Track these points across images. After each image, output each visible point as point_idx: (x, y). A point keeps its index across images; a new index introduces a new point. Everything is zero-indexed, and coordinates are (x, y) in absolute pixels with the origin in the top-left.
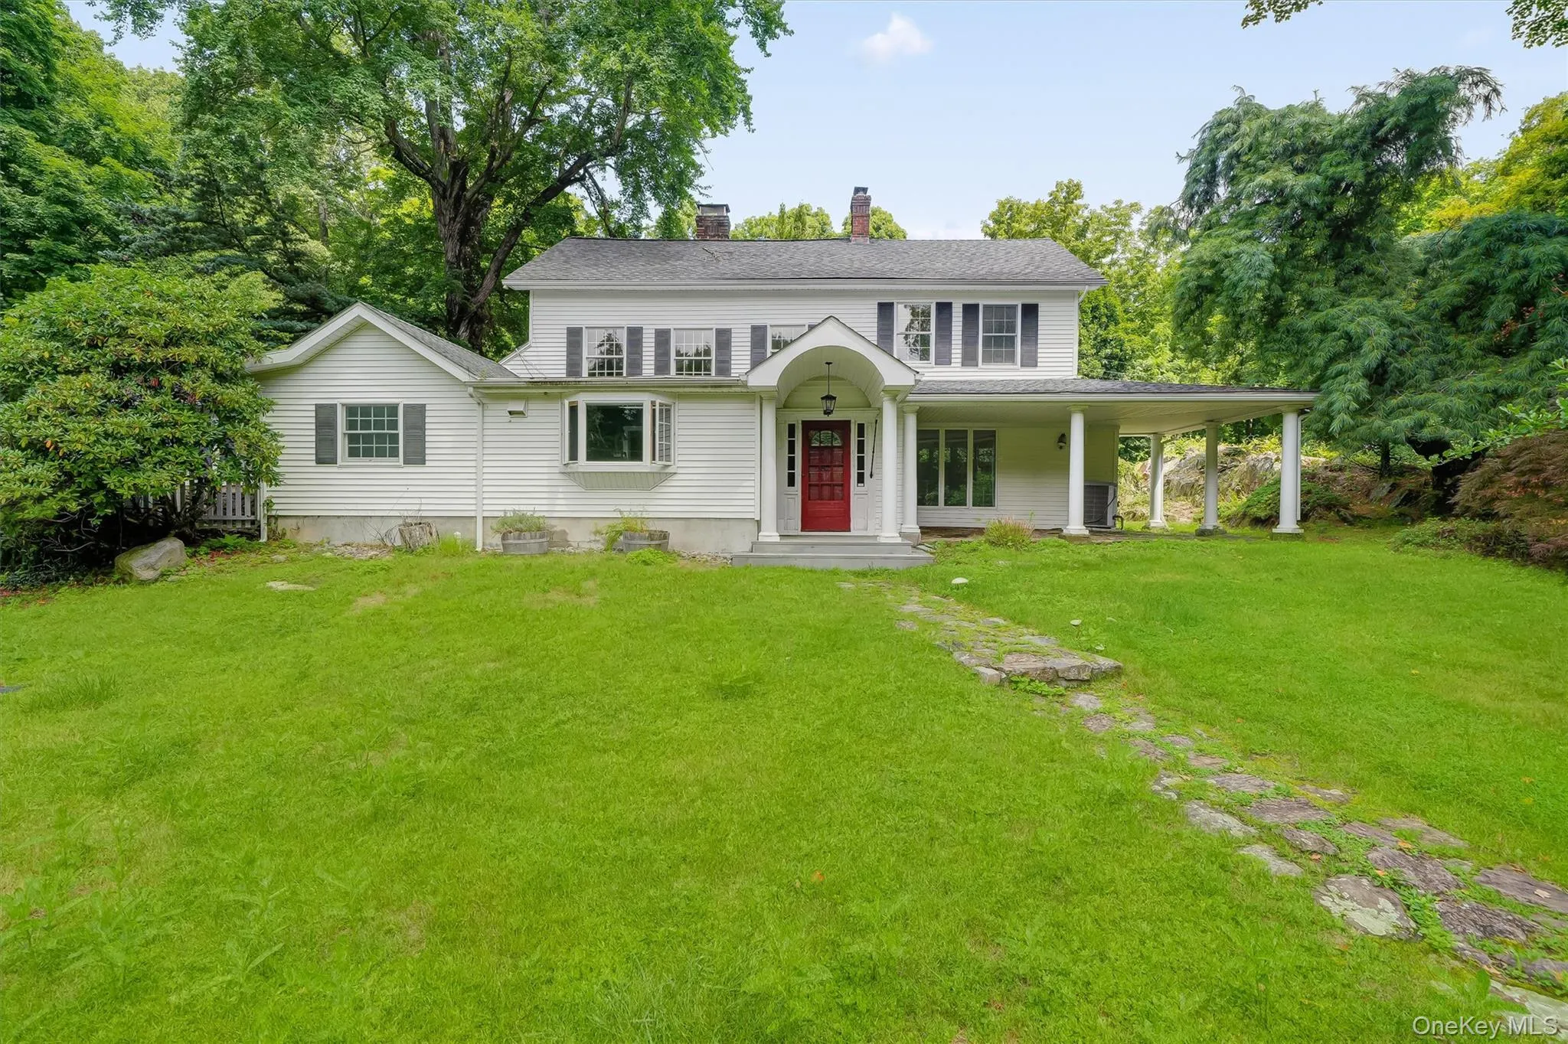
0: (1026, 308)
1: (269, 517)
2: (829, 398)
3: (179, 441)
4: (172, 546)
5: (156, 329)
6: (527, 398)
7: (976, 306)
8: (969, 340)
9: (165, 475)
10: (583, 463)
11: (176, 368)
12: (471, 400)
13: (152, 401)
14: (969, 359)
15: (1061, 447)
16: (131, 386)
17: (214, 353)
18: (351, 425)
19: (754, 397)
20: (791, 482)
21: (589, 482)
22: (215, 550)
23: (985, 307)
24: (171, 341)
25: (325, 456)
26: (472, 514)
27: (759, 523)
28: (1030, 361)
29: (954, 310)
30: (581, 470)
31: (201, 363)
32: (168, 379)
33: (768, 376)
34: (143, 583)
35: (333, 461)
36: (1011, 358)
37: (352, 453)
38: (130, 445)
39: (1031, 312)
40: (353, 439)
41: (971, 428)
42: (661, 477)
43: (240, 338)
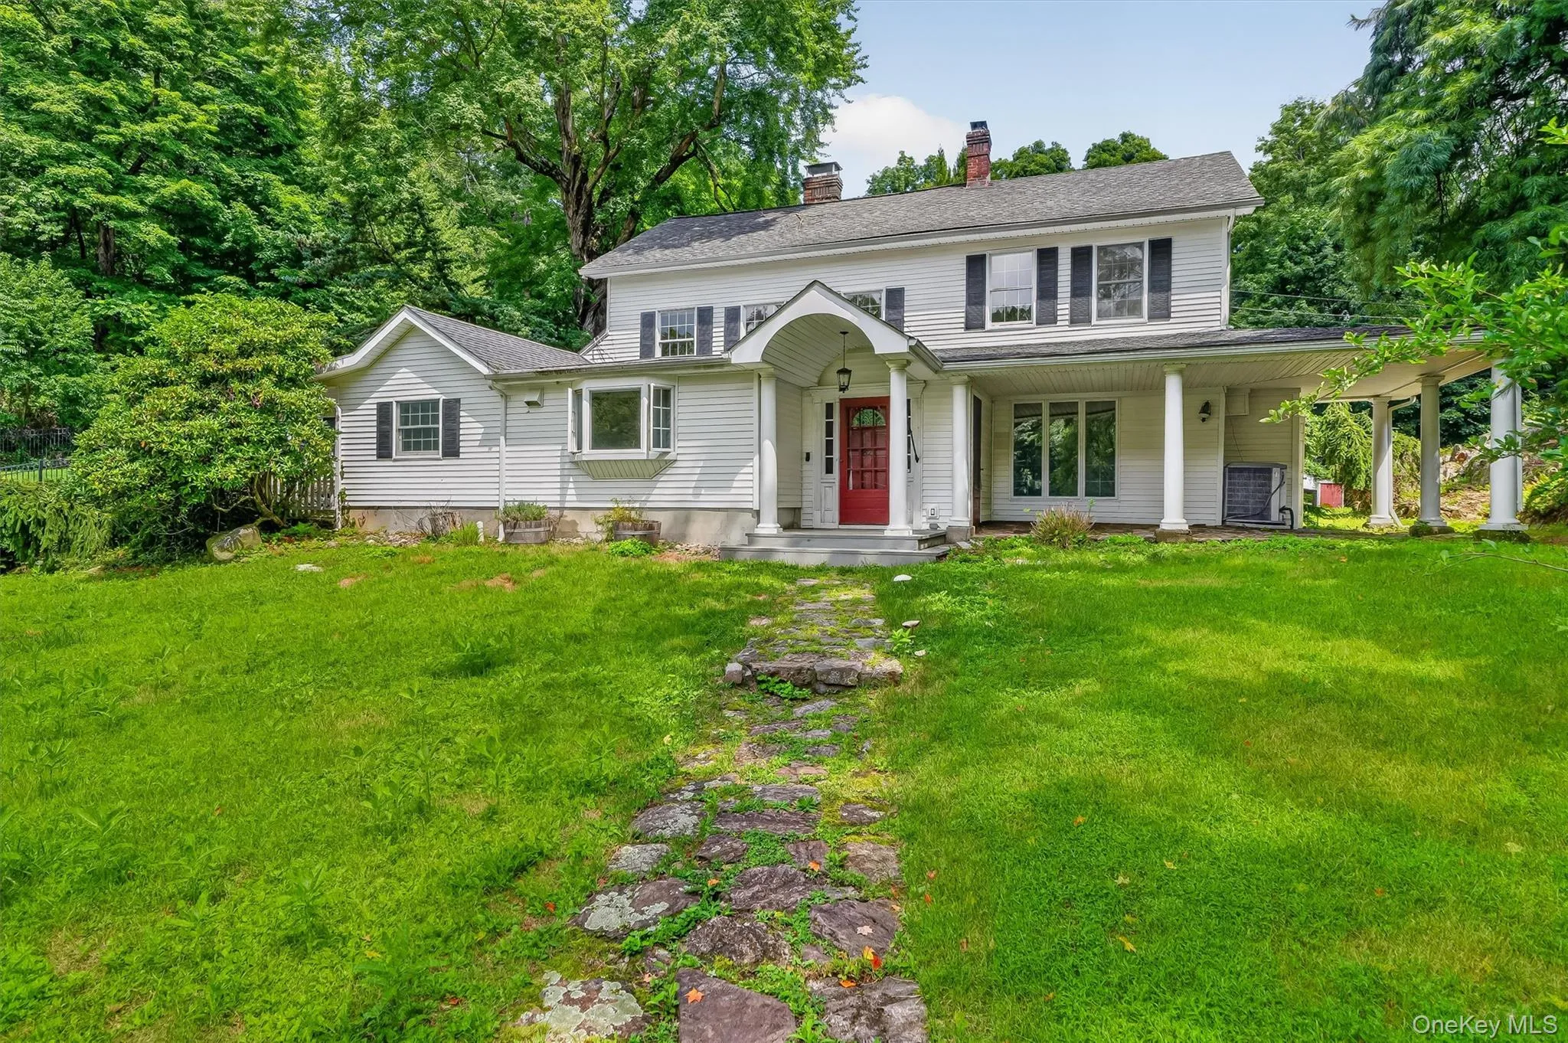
0: (1154, 244)
1: (344, 508)
2: (844, 371)
3: (247, 439)
4: (248, 533)
5: (231, 344)
6: (542, 389)
7: (1089, 249)
8: (1080, 290)
9: (233, 469)
10: (588, 453)
11: (244, 376)
12: (493, 393)
13: (225, 406)
14: (1080, 318)
15: (1204, 420)
16: (212, 394)
17: (277, 361)
18: (404, 421)
19: (746, 375)
20: (829, 470)
21: (593, 471)
22: (292, 537)
23: (1100, 248)
24: (245, 352)
25: (384, 451)
26: (496, 505)
27: (758, 512)
28: (1162, 312)
29: (1060, 257)
30: (584, 458)
31: (267, 370)
32: (236, 385)
33: (750, 352)
34: (219, 562)
35: (388, 456)
36: (1134, 309)
37: (407, 447)
38: (201, 443)
39: (1161, 249)
40: (407, 434)
41: (1082, 399)
42: (661, 466)
43: (308, 347)
